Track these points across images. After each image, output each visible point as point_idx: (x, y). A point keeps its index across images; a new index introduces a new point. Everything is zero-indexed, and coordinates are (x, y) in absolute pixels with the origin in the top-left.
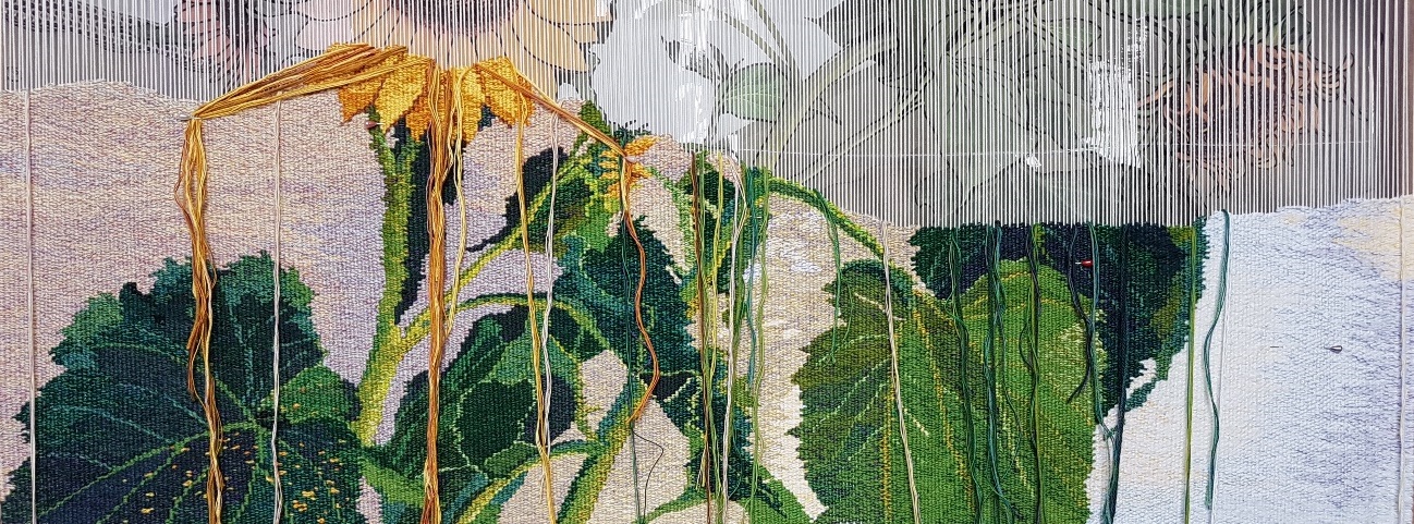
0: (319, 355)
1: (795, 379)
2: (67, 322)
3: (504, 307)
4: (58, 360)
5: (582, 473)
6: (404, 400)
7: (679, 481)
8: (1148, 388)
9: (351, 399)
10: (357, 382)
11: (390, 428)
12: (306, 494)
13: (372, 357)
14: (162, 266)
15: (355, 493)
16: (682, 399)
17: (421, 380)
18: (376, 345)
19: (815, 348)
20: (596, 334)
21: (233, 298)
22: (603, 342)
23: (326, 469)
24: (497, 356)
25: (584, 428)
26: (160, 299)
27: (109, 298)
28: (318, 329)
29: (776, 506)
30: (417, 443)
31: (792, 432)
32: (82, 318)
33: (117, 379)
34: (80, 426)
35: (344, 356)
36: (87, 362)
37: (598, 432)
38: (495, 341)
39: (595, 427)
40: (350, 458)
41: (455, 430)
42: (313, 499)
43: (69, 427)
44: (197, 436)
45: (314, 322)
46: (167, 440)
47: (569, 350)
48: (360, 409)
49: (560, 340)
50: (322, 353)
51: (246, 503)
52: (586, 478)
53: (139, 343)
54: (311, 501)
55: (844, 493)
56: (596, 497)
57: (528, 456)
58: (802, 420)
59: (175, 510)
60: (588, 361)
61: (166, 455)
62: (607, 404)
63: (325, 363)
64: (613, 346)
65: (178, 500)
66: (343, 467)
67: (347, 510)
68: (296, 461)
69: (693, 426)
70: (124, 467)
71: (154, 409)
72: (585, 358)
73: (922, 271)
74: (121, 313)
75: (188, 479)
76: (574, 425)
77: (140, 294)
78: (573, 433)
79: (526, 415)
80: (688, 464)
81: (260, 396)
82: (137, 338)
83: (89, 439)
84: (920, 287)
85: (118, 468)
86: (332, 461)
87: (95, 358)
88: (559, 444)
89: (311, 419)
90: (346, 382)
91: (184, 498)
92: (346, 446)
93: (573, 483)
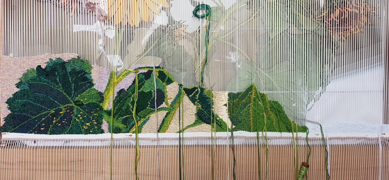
0: (93, 85)
2: (21, 76)
3: (146, 71)
4: (18, 87)
5: (166, 116)
6: (116, 97)
7: (193, 119)
9: (101, 96)
10: (103, 92)
11: (112, 105)
12: (87, 124)
13: (108, 85)
14: (48, 60)
15: (101, 123)
16: (194, 96)
17: (122, 91)
18: (109, 82)
21: (69, 69)
23: (93, 117)
24: (143, 84)
25: (167, 104)
26: (48, 70)
27: (33, 69)
28: (93, 78)
29: (221, 126)
30: (120, 109)
32: (25, 75)
33: (34, 92)
34: (24, 105)
35: (99, 85)
36: (26, 87)
37: (171, 105)
38: (143, 80)
39: (170, 103)
40: (100, 114)
41: (130, 105)
42: (89, 125)
43: (20, 106)
44: (57, 108)
45: (92, 76)
46: (49, 109)
47: (163, 82)
48: (104, 99)
49: (161, 80)
50: (94, 84)
51: (71, 127)
52: (167, 118)
53: (41, 82)
54: (89, 126)
55: (240, 122)
56: (170, 123)
57: (151, 112)
59: (50, 129)
60: (169, 85)
61: (48, 113)
62: (173, 97)
63: (94, 87)
65: (51, 126)
66: (98, 116)
67: (98, 128)
68: (85, 115)
69: (197, 103)
70: (36, 117)
71: (45, 100)
72: (168, 84)
74: (36, 74)
75: (54, 120)
76: (164, 103)
77: (42, 68)
78: (164, 105)
79: (151, 100)
80: (196, 114)
81: (75, 97)
82: (40, 81)
83: (26, 109)
85: (34, 117)
86: (95, 115)
87: (28, 86)
88: (159, 108)
89: (90, 103)
90: (100, 92)
91: (53, 125)
92: (99, 110)
93: (163, 119)
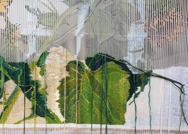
1: (58, 89)
7: (29, 112)
8: (139, 93)
16: (30, 92)
19: (62, 81)
20: (8, 75)
22: (9, 77)
25: (5, 99)
29: (53, 119)
31: (57, 101)
37: (8, 100)
39: (7, 98)
52: (5, 111)
56: (8, 116)
58: (59, 98)
62: (10, 93)
64: (12, 79)
69: (33, 99)
73: (87, 64)
76: (2, 98)
78: (2, 100)
80: (31, 108)
84: (87, 68)
